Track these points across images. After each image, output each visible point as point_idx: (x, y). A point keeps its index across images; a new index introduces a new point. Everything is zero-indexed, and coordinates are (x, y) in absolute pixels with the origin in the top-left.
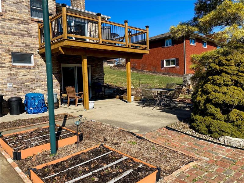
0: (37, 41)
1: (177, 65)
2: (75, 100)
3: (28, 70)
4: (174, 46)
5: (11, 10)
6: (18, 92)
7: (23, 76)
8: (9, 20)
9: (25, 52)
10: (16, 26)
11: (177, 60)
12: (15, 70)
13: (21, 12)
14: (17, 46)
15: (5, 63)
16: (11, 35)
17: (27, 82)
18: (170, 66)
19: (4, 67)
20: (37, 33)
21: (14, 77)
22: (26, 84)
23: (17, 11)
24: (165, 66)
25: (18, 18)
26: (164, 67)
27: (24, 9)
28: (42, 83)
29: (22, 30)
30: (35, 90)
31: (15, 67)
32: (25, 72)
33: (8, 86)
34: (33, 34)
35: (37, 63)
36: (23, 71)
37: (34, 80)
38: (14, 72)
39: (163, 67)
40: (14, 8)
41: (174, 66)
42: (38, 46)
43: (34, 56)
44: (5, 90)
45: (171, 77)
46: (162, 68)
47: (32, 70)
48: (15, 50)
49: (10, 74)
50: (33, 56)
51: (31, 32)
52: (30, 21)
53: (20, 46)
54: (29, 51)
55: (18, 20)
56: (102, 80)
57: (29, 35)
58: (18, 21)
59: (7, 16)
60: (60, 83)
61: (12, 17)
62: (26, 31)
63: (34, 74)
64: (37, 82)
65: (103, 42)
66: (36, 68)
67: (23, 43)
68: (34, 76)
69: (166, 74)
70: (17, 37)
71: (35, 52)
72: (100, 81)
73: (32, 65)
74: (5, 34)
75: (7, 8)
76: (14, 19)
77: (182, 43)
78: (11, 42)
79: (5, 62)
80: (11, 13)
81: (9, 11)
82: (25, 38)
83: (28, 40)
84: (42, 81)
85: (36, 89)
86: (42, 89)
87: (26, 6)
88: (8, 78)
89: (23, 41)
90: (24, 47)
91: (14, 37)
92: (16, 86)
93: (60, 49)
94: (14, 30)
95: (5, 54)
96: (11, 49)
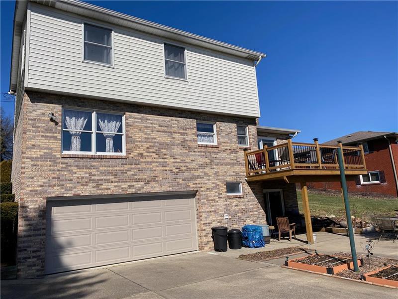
0: (244, 169)
1: (383, 181)
2: (289, 233)
3: (239, 200)
4: (373, 153)
5: (224, 141)
6: (232, 225)
7: (236, 206)
8: (224, 151)
9: (235, 181)
10: (228, 156)
11: (382, 173)
12: (230, 200)
13: (231, 142)
14: (230, 176)
15: (222, 194)
16: (226, 165)
17: (239, 213)
18: (371, 182)
19: (221, 198)
20: (243, 160)
21: (229, 208)
22: (238, 215)
23: (228, 141)
24: (362, 182)
25: (229, 148)
26: (362, 184)
27: (233, 138)
28: (251, 213)
29: (232, 160)
30: (245, 221)
31: (229, 198)
32: (237, 202)
33: (225, 217)
34: (241, 162)
35: (246, 191)
36: (235, 201)
37: (244, 210)
38: (229, 203)
39: (360, 184)
40: (226, 140)
41: (378, 182)
42: (245, 174)
43: (243, 185)
44: (223, 222)
45: (378, 198)
46: (359, 186)
47: (242, 200)
48: (228, 179)
49: (226, 205)
50: (241, 184)
51: (239, 160)
52: (238, 150)
53: (232, 176)
54: (238, 180)
55: (230, 149)
56: (296, 207)
57: (238, 163)
58: (229, 151)
59: (222, 148)
60: (265, 213)
61: (225, 148)
62: (235, 160)
63: (244, 204)
64: (247, 212)
65: (322, 167)
66: (245, 196)
67: (234, 172)
68: (244, 205)
69: (369, 195)
70: (229, 166)
71: (244, 179)
72: (294, 208)
73: (241, 194)
74: (221, 165)
75: (222, 140)
76: (226, 149)
77: (387, 149)
78: (225, 172)
79: (222, 192)
80: (224, 144)
81: (223, 142)
82: (235, 167)
83: (237, 168)
84: (251, 212)
85: (247, 221)
86: (251, 221)
87: (234, 135)
88: (224, 208)
89: (233, 170)
90: (234, 176)
91: (228, 166)
92: (230, 217)
93: (285, 178)
94: (228, 160)
95: (222, 185)
96: (226, 179)
